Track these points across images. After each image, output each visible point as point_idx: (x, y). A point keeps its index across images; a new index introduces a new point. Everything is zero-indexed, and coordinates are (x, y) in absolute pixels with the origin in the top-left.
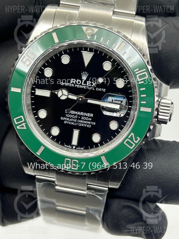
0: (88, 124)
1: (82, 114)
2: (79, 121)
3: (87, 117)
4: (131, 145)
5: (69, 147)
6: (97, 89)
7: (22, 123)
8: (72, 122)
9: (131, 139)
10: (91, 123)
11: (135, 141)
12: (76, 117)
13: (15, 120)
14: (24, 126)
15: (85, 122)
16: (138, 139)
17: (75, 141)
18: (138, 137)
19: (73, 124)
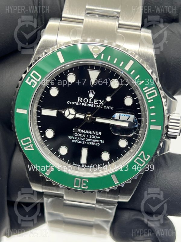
0: (97, 142)
1: (90, 133)
2: (87, 140)
3: (95, 135)
4: (142, 163)
6: (105, 107)
7: (29, 145)
8: (80, 140)
9: (141, 157)
10: (99, 141)
11: (145, 159)
12: (84, 135)
13: (21, 141)
14: (32, 147)
17: (84, 160)
18: (148, 155)
19: (81, 142)
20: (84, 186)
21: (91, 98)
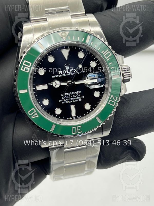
0: (79, 99)
1: (73, 93)
2: (72, 99)
3: (77, 94)
4: (113, 103)
5: (71, 119)
7: (34, 113)
8: (68, 101)
9: (112, 99)
10: (81, 97)
11: (114, 100)
12: (70, 96)
13: (28, 113)
14: (37, 115)
15: (77, 98)
16: (116, 98)
17: (74, 114)
18: (116, 97)
19: (68, 102)
20: (79, 131)
21: (68, 69)
